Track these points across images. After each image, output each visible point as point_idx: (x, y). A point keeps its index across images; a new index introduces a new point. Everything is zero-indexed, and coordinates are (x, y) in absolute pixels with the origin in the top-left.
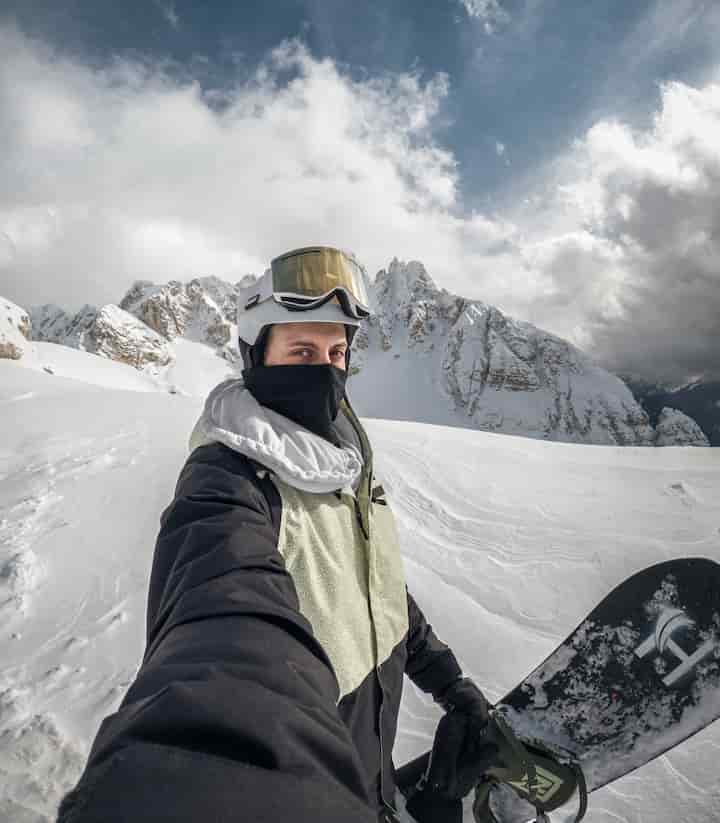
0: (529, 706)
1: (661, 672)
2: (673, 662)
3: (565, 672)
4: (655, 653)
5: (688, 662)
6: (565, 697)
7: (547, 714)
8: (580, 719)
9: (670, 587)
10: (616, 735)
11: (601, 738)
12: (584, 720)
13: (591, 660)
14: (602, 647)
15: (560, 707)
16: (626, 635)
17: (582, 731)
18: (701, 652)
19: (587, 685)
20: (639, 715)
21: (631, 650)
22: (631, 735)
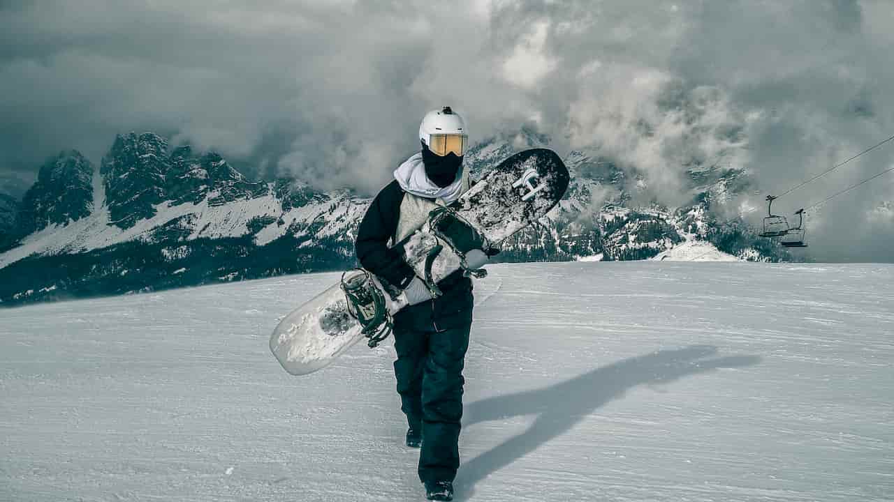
0: (461, 210)
1: (522, 194)
2: (528, 191)
3: (481, 192)
4: (520, 186)
5: (533, 191)
6: (479, 204)
7: (469, 212)
8: (485, 214)
9: (533, 159)
10: (499, 222)
11: (493, 223)
12: (486, 215)
13: (493, 187)
14: (499, 182)
15: (476, 209)
16: (510, 176)
17: (485, 220)
18: (539, 188)
19: (490, 199)
20: (510, 213)
21: (511, 184)
22: (506, 222)
